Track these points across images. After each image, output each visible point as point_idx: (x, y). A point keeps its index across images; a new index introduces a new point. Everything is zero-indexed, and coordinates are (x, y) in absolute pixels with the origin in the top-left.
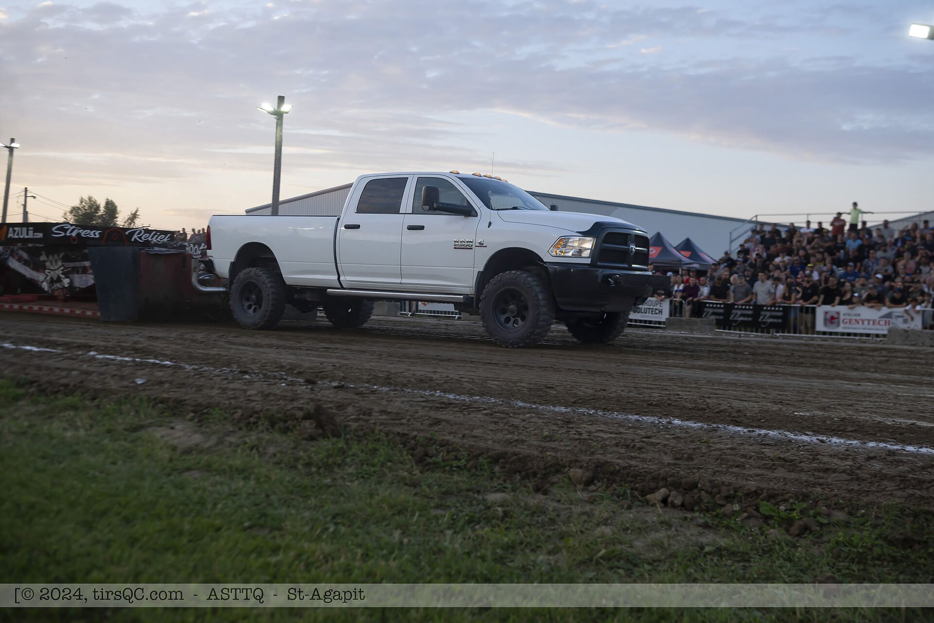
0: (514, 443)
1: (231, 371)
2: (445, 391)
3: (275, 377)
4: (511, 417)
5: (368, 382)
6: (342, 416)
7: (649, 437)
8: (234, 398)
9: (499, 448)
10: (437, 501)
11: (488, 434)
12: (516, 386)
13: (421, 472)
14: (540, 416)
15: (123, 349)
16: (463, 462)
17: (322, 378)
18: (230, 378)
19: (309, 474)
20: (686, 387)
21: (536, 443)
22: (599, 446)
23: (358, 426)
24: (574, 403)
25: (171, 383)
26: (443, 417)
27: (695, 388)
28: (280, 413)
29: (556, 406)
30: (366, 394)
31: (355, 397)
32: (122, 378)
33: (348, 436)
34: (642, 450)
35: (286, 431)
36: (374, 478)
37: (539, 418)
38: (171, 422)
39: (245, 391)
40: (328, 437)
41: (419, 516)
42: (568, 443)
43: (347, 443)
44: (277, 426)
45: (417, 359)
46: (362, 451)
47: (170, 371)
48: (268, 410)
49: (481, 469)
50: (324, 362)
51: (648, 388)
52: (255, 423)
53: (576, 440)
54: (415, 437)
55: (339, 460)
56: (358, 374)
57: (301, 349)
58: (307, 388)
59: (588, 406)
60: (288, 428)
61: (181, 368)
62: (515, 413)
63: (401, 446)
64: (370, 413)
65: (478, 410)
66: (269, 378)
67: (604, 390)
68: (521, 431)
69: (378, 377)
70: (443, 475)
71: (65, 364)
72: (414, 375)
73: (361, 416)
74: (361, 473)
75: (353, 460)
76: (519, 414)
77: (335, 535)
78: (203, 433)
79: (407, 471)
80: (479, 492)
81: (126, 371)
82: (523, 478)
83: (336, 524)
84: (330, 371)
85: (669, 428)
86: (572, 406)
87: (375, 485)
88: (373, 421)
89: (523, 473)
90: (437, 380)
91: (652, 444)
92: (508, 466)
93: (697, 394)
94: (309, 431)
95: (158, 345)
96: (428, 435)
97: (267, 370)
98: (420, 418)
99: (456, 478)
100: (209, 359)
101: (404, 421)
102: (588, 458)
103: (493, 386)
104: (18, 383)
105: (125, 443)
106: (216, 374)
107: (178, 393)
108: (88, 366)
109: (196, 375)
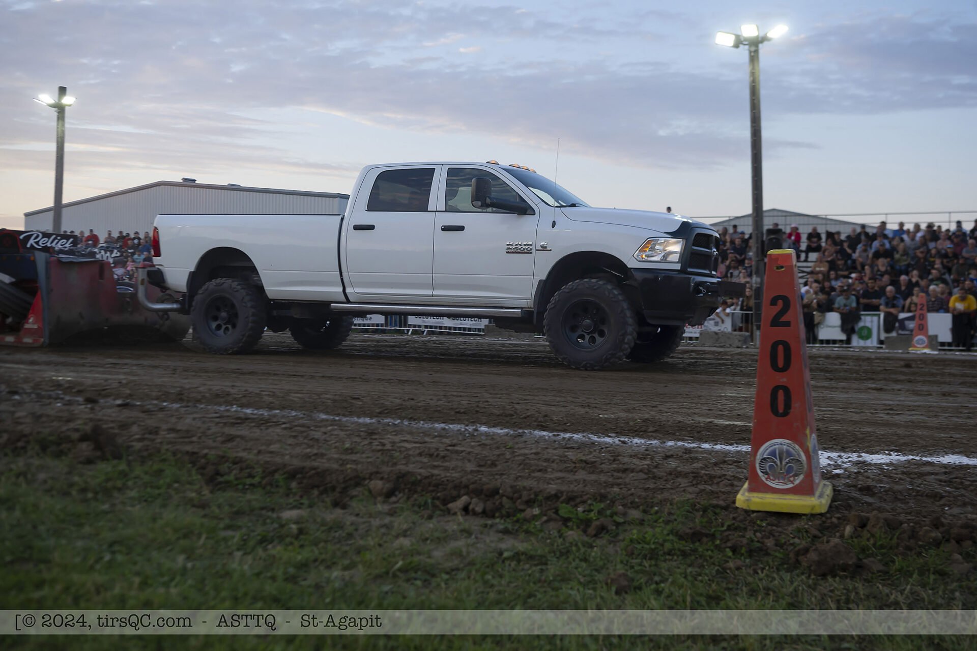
0: (313, 458)
2: (242, 406)
3: (49, 397)
4: (312, 430)
5: (157, 399)
6: (125, 436)
7: (454, 445)
9: (297, 463)
10: (227, 521)
11: (286, 449)
13: (212, 492)
14: (342, 428)
16: (257, 479)
17: (105, 396)
19: (85, 501)
20: (496, 394)
21: (336, 456)
22: (402, 456)
23: (143, 446)
24: (380, 413)
26: (239, 433)
27: (506, 394)
28: (53, 435)
29: (360, 417)
30: (153, 411)
31: (141, 415)
33: (131, 458)
34: (446, 458)
35: (59, 455)
36: (159, 501)
37: (342, 430)
39: (13, 413)
40: (108, 460)
41: (207, 538)
42: (370, 455)
43: (129, 465)
44: (49, 450)
45: (216, 373)
46: (146, 473)
48: (38, 433)
49: (277, 486)
50: (110, 379)
51: (457, 396)
52: (23, 448)
53: (379, 451)
54: (206, 455)
55: (119, 484)
56: (146, 391)
57: (84, 366)
58: (86, 408)
59: (394, 416)
60: (61, 452)
62: (316, 426)
63: (190, 465)
64: (156, 432)
65: (277, 424)
66: (43, 398)
67: (413, 399)
68: (320, 445)
69: (169, 393)
70: (235, 494)
72: (210, 390)
73: (147, 436)
74: (144, 496)
75: (135, 483)
76: (320, 427)
77: (110, 564)
79: (196, 492)
80: (273, 510)
82: (321, 493)
83: (113, 553)
84: (114, 388)
85: (475, 436)
86: (376, 416)
87: (159, 508)
88: (159, 441)
89: (321, 488)
90: (235, 394)
91: (457, 452)
92: (305, 481)
93: (508, 401)
94: (86, 453)
96: (220, 453)
97: (41, 389)
98: (212, 435)
99: (249, 496)
101: (194, 439)
102: (389, 469)
103: (295, 399)
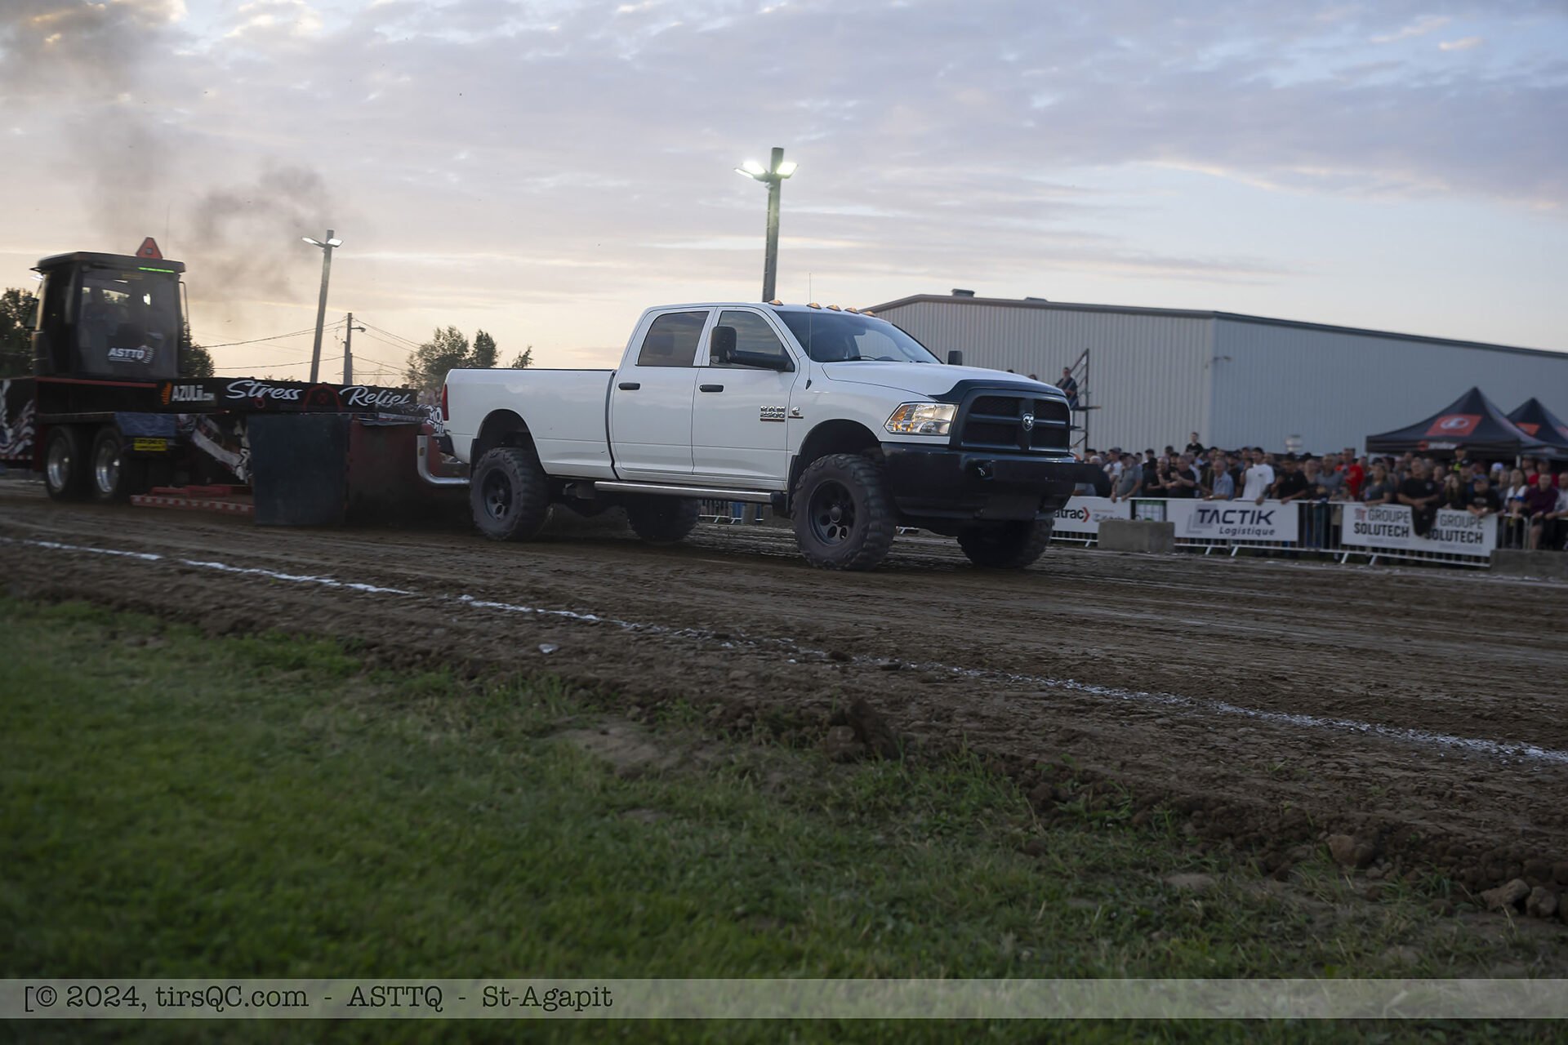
0: (1220, 782)
2: (1083, 680)
4: (1209, 731)
5: (941, 661)
6: (900, 720)
7: (1481, 780)
8: (709, 683)
9: (1191, 790)
10: (1078, 882)
11: (1169, 763)
12: (1215, 674)
13: (1048, 828)
14: (1264, 732)
15: (511, 590)
16: (1124, 813)
17: (860, 651)
18: (699, 646)
19: (844, 824)
20: (1545, 685)
22: (1385, 792)
23: (929, 740)
24: (1329, 708)
25: (599, 652)
26: (1083, 728)
28: (790, 712)
29: (1294, 714)
30: (939, 681)
31: (922, 687)
32: (517, 641)
33: (912, 758)
34: (1470, 804)
35: (800, 744)
36: (961, 836)
37: (1263, 735)
38: (600, 722)
39: (727, 670)
40: (876, 759)
41: (1048, 909)
42: (1323, 785)
43: (910, 771)
44: (785, 735)
46: (938, 787)
47: (596, 632)
48: (767, 705)
49: (1159, 828)
50: (861, 622)
51: (1470, 685)
52: (745, 729)
53: (1338, 779)
54: (1033, 763)
55: (896, 800)
56: (922, 645)
58: (834, 669)
59: (1356, 715)
60: (803, 740)
61: (614, 626)
62: (1216, 726)
63: (1008, 779)
64: (948, 716)
65: (1148, 717)
66: (767, 649)
67: (1385, 686)
68: (1229, 759)
69: (956, 651)
70: (1087, 836)
71: (419, 616)
72: (1023, 649)
73: (934, 723)
74: (938, 825)
75: (921, 801)
76: (1223, 727)
77: (896, 937)
78: (656, 743)
79: (1021, 825)
80: (1155, 870)
81: (523, 631)
82: (1239, 848)
83: (897, 917)
84: (871, 638)
85: (1520, 764)
86: (1322, 714)
87: (963, 848)
88: (955, 732)
89: (1239, 839)
90: (1067, 658)
91: (1489, 793)
92: (1209, 824)
94: (842, 745)
96: (1058, 761)
97: (761, 633)
98: (1040, 728)
99: (1113, 841)
100: (658, 612)
101: (1012, 733)
102: (1363, 815)
103: (1173, 674)
104: (348, 647)
105: (527, 757)
106: (674, 640)
107: (612, 672)
108: (459, 620)
109: (641, 639)
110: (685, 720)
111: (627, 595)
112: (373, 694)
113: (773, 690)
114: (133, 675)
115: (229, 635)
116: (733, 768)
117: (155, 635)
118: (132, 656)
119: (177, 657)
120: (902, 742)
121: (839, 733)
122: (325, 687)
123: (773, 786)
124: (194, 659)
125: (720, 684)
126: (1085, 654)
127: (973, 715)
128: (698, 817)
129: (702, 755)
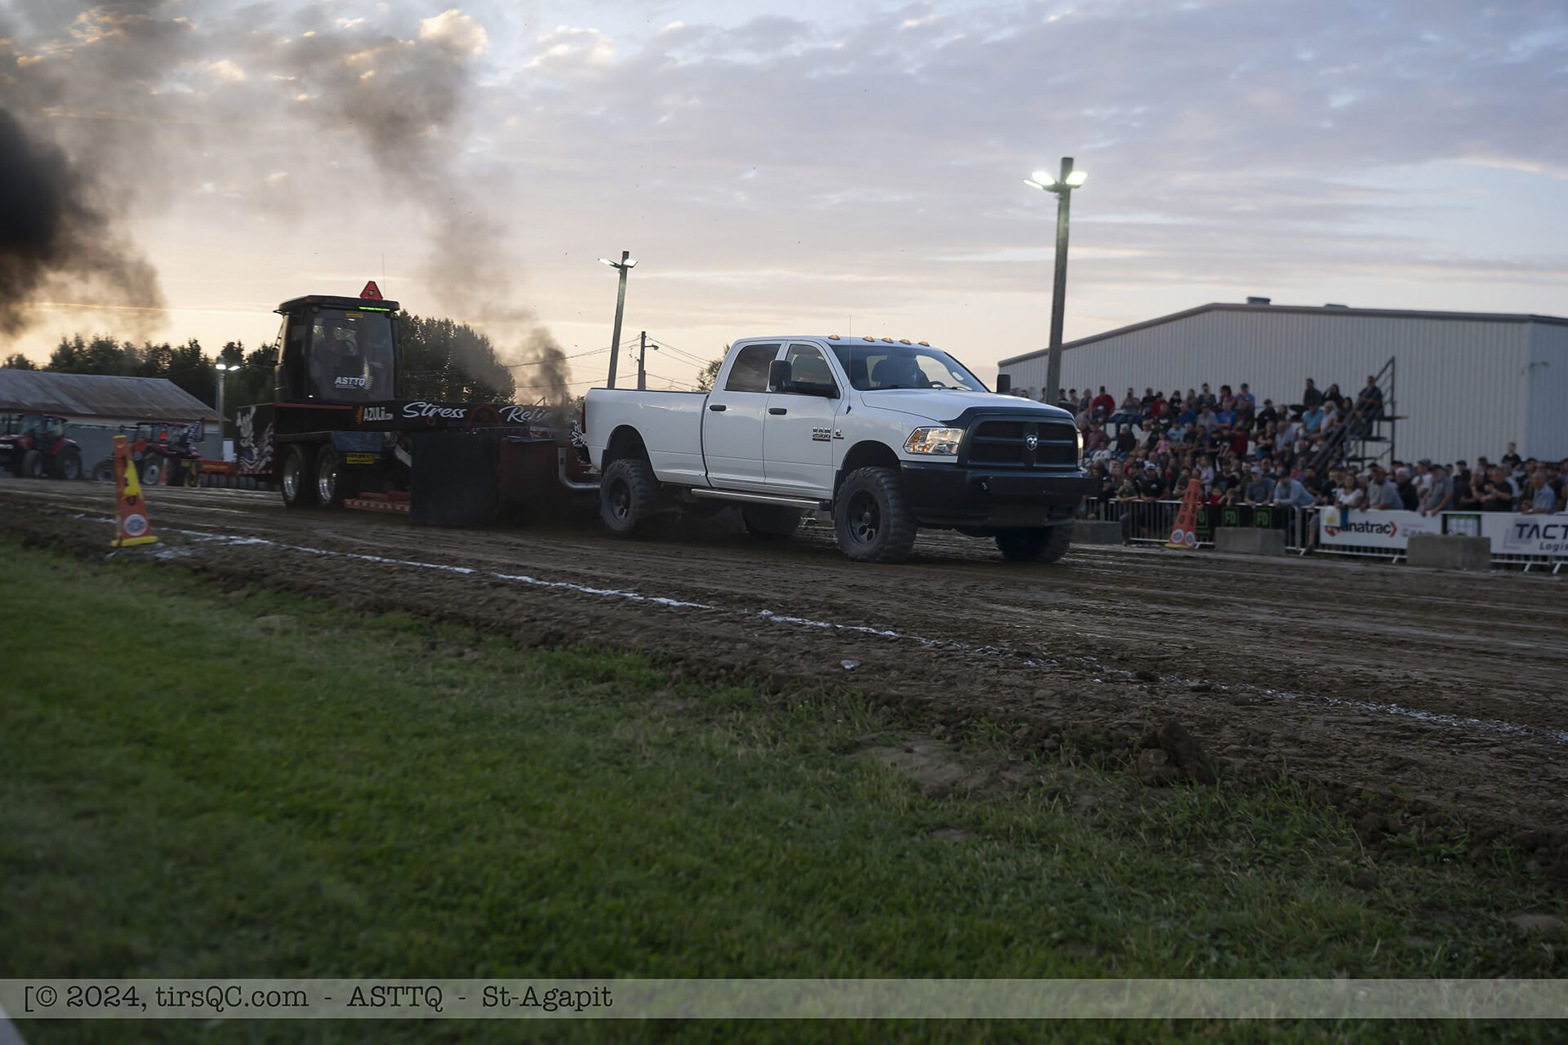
1: (1001, 652)
2: (1406, 705)
3: (1080, 667)
4: (1550, 762)
5: (1253, 682)
6: (1216, 744)
8: (1014, 702)
9: (1534, 825)
10: (1414, 920)
11: (1507, 795)
12: (1552, 701)
13: (1377, 861)
15: (813, 605)
16: (1460, 847)
17: (1167, 671)
18: (1002, 665)
23: (1246, 765)
25: (900, 670)
26: (1411, 756)
28: (1099, 733)
30: (1253, 703)
31: (1233, 709)
32: (819, 657)
33: (1228, 783)
35: (1110, 767)
36: (1285, 866)
38: (904, 740)
39: (1032, 689)
40: (1191, 783)
41: (1383, 947)
43: (1227, 798)
44: (1093, 756)
45: (1338, 639)
46: (1258, 814)
47: (896, 649)
48: (1075, 726)
49: (1500, 865)
50: (1165, 641)
52: (1052, 749)
54: (1359, 791)
55: (1214, 827)
56: (1231, 665)
57: (1116, 615)
58: (1141, 689)
60: (1113, 761)
61: (913, 643)
62: (1558, 756)
63: (1333, 808)
64: (1264, 741)
65: (1480, 745)
66: (1071, 667)
69: (1271, 672)
70: (1421, 870)
71: (722, 630)
73: (1250, 747)
74: (1259, 855)
75: (1240, 828)
78: (961, 762)
79: (1348, 858)
80: (1498, 909)
81: (825, 646)
84: (1179, 658)
87: (1287, 880)
88: (1274, 758)
90: (1388, 682)
92: (1555, 862)
94: (1154, 768)
95: (869, 602)
97: (1063, 651)
98: (1364, 755)
99: (1448, 877)
100: (958, 629)
101: (1334, 760)
104: (654, 660)
105: (833, 773)
106: (975, 657)
107: (914, 689)
108: (760, 635)
109: (941, 656)
110: (991, 739)
111: (924, 611)
112: (680, 707)
113: (1079, 710)
114: (452, 685)
115: (540, 647)
116: (1042, 789)
117: (470, 646)
118: (451, 667)
119: (493, 668)
120: (1218, 766)
121: (1152, 756)
122: (633, 699)
123: (1083, 809)
124: (508, 671)
125: (1026, 703)
126: (1406, 677)
127: (1292, 740)
128: (1008, 838)
129: (1009, 775)
